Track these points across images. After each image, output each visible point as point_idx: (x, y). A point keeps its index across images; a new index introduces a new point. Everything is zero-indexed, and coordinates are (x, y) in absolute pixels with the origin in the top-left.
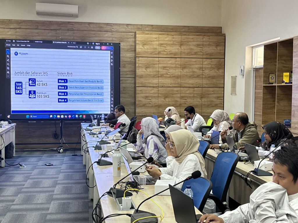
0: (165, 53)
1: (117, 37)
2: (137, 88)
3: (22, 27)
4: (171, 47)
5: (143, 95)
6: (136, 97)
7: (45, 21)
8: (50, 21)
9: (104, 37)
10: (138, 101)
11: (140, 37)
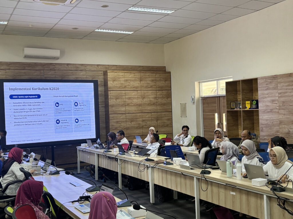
0: (130, 87)
3: (11, 68)
4: (133, 82)
7: (31, 63)
9: (80, 75)
10: (111, 125)
11: (110, 75)
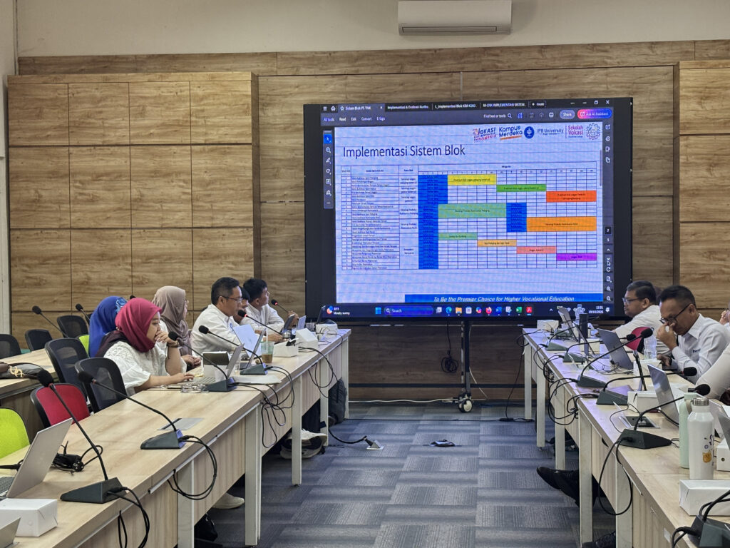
1: (621, 83)
2: (681, 228)
3: (363, 70)
5: (700, 247)
6: (681, 254)
7: (421, 50)
8: (435, 50)
9: (584, 84)
10: (685, 264)
11: (690, 77)
